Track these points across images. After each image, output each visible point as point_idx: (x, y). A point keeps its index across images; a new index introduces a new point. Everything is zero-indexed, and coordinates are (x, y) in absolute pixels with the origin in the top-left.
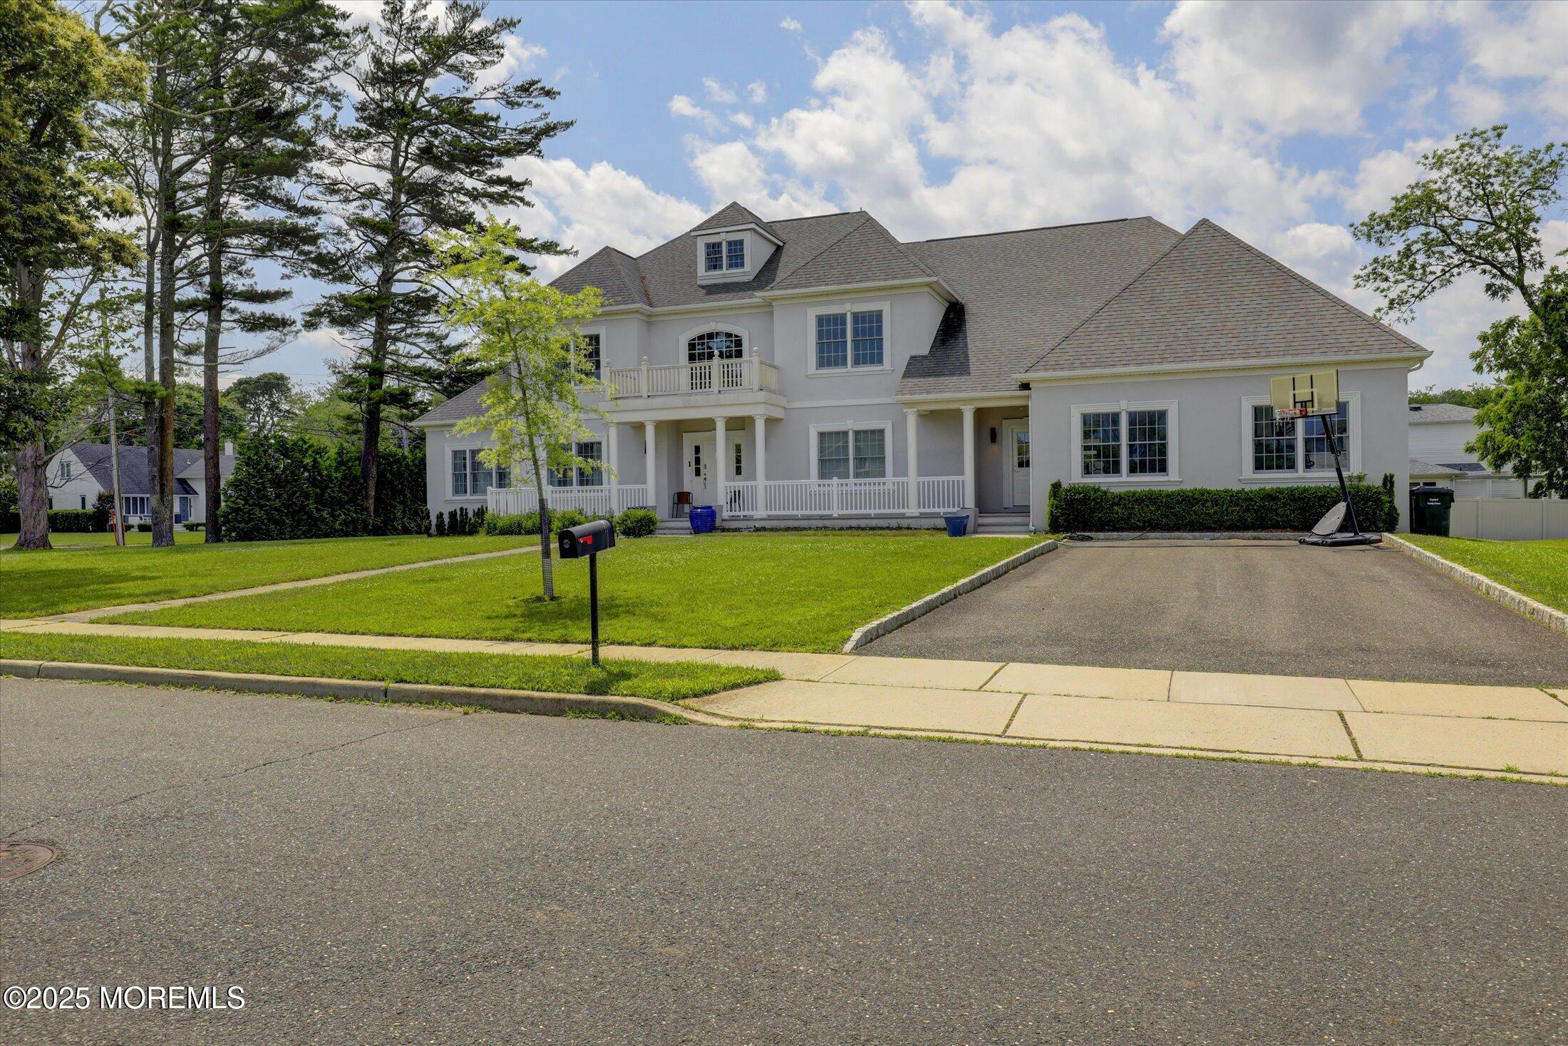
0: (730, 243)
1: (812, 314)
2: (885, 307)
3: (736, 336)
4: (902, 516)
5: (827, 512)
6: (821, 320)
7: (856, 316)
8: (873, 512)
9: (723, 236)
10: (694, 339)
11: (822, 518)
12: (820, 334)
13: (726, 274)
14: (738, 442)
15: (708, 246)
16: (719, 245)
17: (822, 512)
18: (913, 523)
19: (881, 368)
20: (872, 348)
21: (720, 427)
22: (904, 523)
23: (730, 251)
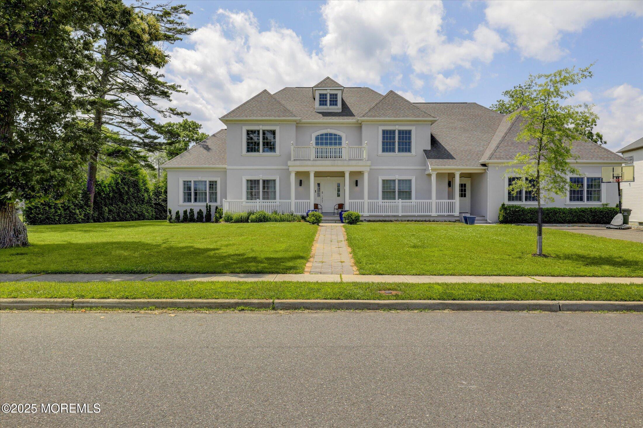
0: (331, 95)
1: (381, 129)
2: (413, 129)
3: (339, 136)
4: (430, 216)
5: (396, 214)
6: (384, 132)
7: (400, 132)
8: (416, 214)
9: (328, 91)
10: (319, 136)
11: (395, 216)
12: (384, 138)
13: (329, 108)
14: (339, 182)
15: (320, 95)
16: (326, 95)
17: (394, 214)
18: (436, 219)
19: (411, 154)
20: (406, 145)
21: (347, 176)
22: (432, 219)
23: (331, 98)
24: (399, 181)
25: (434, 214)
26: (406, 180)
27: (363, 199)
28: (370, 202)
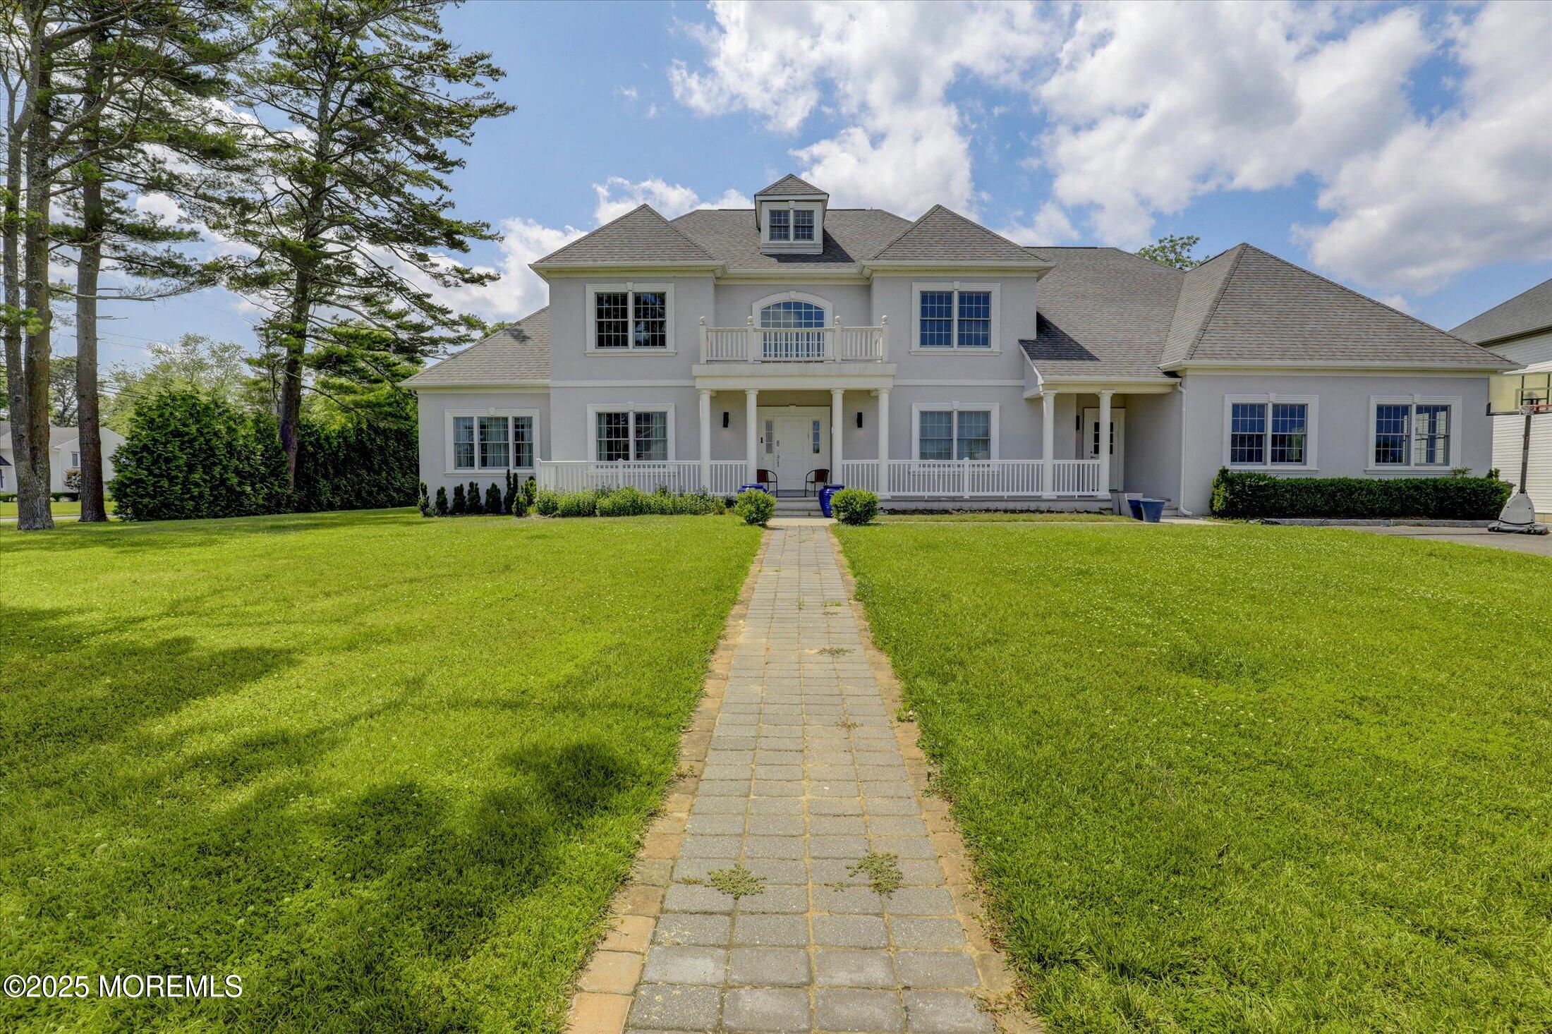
0: (797, 213)
1: (918, 288)
2: (995, 290)
3: (816, 308)
4: (1039, 499)
5: (956, 494)
6: (925, 297)
7: (963, 296)
8: (1006, 494)
9: (792, 204)
10: (769, 308)
11: (954, 499)
12: (924, 311)
13: (793, 244)
14: (816, 418)
15: (773, 213)
16: (786, 213)
17: (952, 494)
18: (1054, 506)
19: (989, 350)
20: (978, 329)
21: (838, 400)
22: (1044, 506)
23: (797, 221)
24: (961, 414)
25: (1048, 493)
26: (977, 413)
27: (876, 457)
28: (894, 465)
